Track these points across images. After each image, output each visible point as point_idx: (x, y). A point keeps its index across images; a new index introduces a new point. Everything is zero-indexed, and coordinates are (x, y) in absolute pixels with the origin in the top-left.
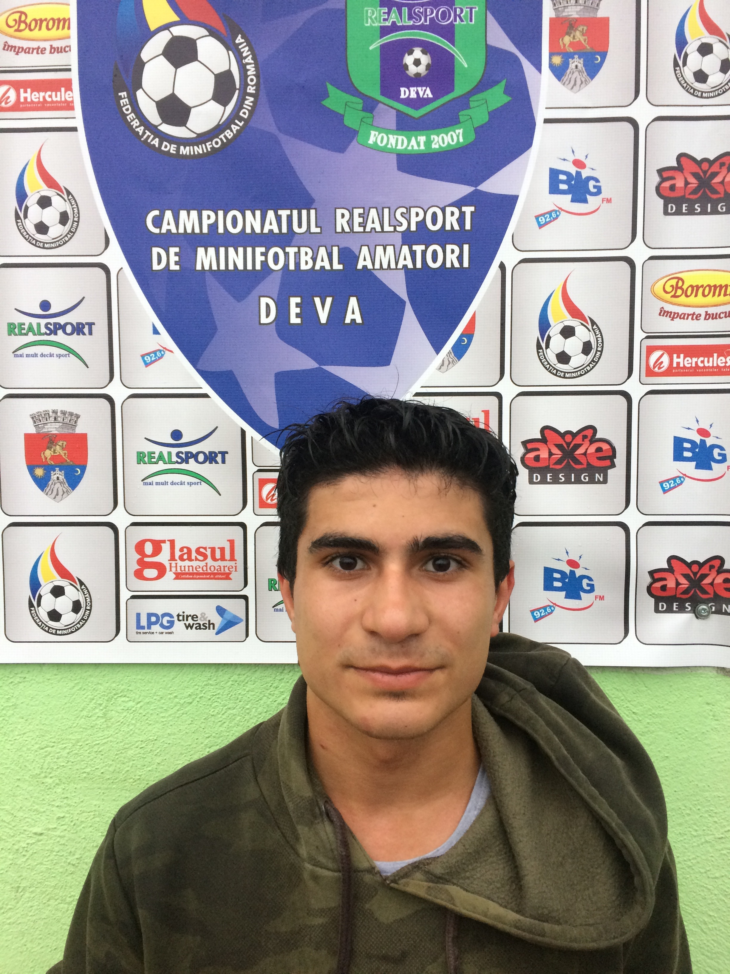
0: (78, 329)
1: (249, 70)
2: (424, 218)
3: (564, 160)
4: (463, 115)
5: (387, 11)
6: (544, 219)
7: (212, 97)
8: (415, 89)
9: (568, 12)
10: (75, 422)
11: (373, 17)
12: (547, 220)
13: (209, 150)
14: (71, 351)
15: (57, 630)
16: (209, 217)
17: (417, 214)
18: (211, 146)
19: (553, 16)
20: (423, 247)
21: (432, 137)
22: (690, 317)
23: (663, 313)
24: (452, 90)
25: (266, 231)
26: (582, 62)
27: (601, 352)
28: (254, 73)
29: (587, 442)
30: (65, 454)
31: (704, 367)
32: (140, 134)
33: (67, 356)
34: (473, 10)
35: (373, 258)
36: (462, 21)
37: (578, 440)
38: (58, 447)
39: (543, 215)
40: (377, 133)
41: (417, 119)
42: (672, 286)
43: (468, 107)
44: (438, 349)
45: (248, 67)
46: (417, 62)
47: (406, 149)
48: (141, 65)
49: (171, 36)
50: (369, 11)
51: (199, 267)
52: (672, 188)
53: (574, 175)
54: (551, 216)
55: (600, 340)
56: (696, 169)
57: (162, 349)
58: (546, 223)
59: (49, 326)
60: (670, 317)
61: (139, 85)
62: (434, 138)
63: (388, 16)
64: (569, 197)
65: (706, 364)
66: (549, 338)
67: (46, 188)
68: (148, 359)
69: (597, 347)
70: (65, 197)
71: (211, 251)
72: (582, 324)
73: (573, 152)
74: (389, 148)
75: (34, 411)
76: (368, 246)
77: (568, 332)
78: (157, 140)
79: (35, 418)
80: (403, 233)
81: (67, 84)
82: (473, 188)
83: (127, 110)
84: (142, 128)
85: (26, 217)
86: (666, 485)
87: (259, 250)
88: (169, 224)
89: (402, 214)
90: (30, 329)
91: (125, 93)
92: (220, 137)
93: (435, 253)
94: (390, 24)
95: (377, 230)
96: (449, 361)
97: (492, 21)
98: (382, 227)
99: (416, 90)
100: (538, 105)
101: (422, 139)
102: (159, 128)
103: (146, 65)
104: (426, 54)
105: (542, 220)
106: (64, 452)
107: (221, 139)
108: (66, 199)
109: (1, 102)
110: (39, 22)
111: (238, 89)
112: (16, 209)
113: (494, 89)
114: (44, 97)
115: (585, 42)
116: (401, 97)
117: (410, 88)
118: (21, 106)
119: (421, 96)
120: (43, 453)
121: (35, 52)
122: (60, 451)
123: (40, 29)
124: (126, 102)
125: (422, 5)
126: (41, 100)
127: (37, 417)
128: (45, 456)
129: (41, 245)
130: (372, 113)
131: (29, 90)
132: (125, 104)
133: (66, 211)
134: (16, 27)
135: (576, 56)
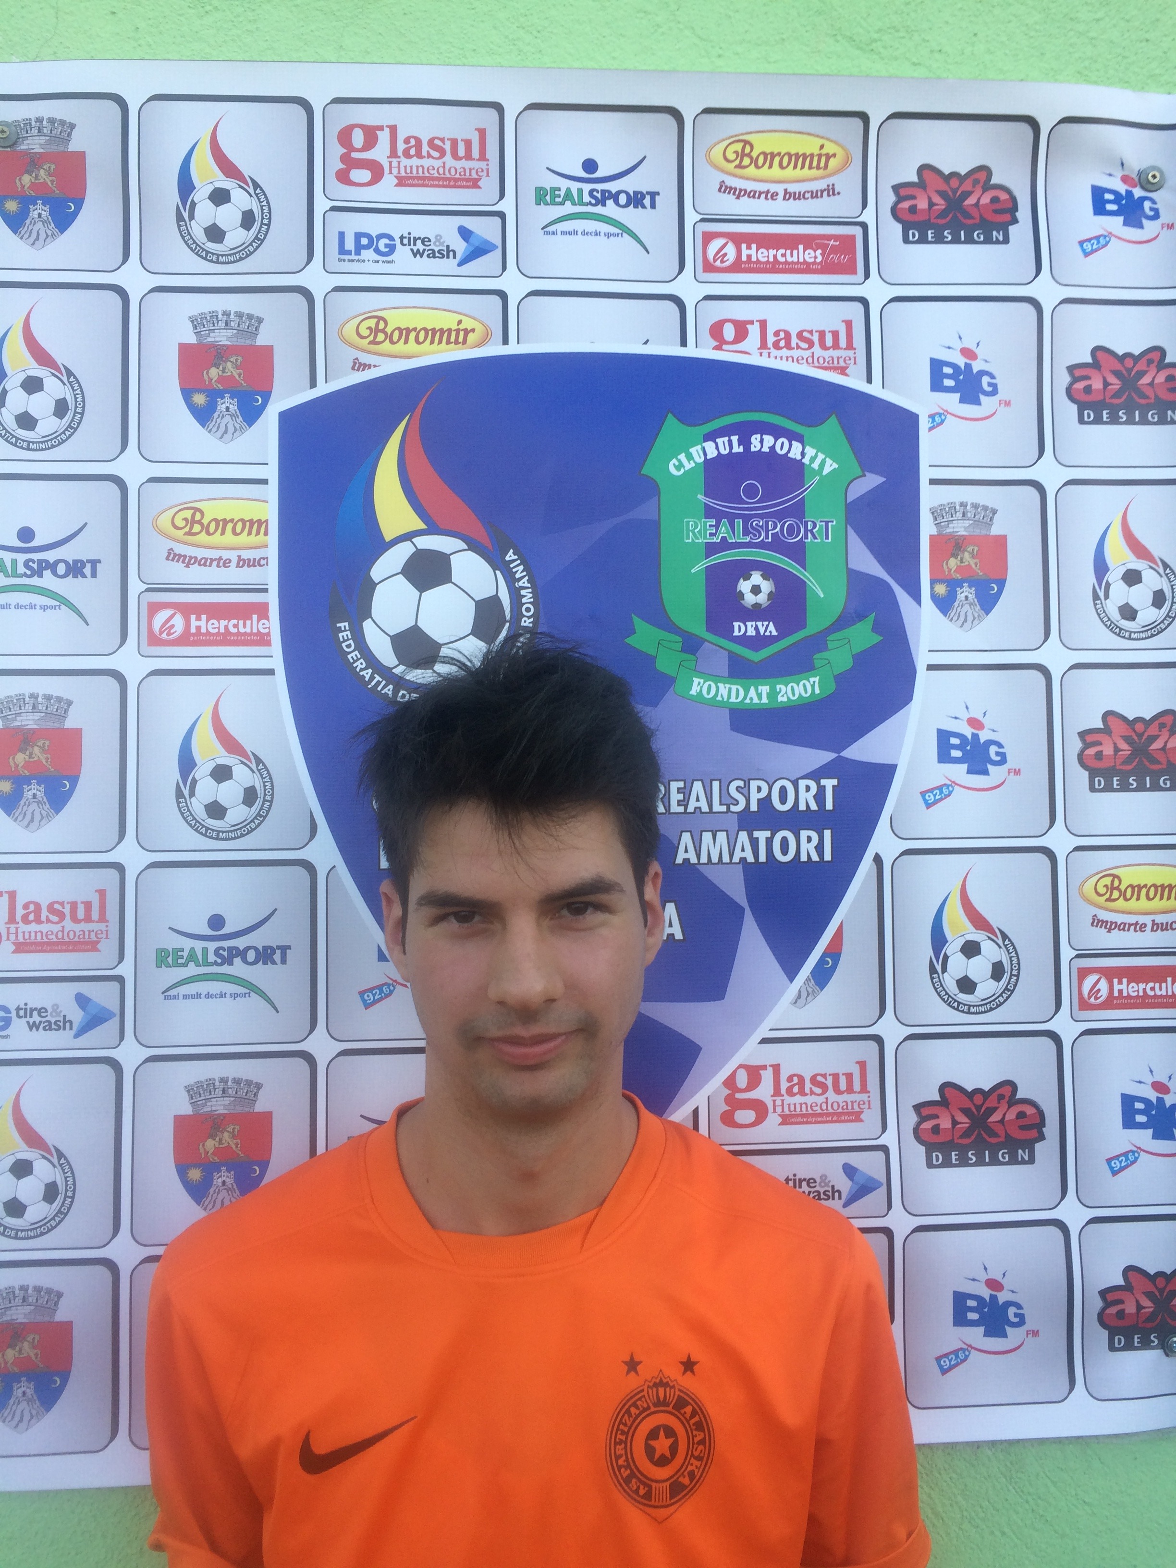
0: (265, 955)
1: (525, 596)
2: (769, 795)
3: (956, 718)
4: (819, 659)
5: (714, 523)
6: (932, 797)
7: (472, 629)
8: (754, 623)
9: (954, 528)
10: (255, 1095)
11: (696, 531)
12: (937, 797)
14: (252, 988)
17: (759, 789)
19: (934, 531)
21: (778, 687)
22: (1132, 928)
23: (1097, 922)
24: (804, 626)
26: (973, 593)
27: (1018, 975)
28: (532, 600)
29: (1003, 1107)
30: (237, 1145)
31: (1156, 996)
32: (367, 679)
33: (247, 995)
34: (830, 524)
35: (698, 849)
36: (815, 538)
37: (992, 1102)
38: (226, 1134)
39: (931, 790)
40: (702, 681)
41: (756, 663)
42: (1106, 886)
43: (826, 649)
44: (791, 977)
45: (523, 592)
46: (756, 590)
47: (742, 702)
48: (371, 586)
49: (415, 550)
50: (691, 523)
52: (1099, 756)
53: (970, 738)
54: (941, 792)
55: (1015, 959)
56: (1129, 732)
57: (390, 982)
58: (936, 802)
59: (221, 952)
60: (1105, 928)
61: (367, 612)
62: (780, 689)
63: (716, 531)
64: (965, 767)
65: (1158, 992)
66: (946, 958)
67: (224, 753)
68: (369, 997)
69: (1011, 969)
70: (254, 766)
72: (990, 938)
73: (967, 708)
74: (719, 701)
75: (192, 1080)
76: (690, 832)
77: (971, 949)
78: (391, 687)
79: (192, 1091)
80: (739, 814)
81: (262, 610)
82: (837, 755)
83: (349, 646)
84: (370, 671)
85: (192, 794)
86: (1115, 1163)
89: (739, 789)
90: (192, 956)
91: (346, 624)
93: (784, 842)
94: (719, 541)
95: (703, 811)
96: (808, 991)
97: (855, 541)
98: (710, 806)
99: (754, 626)
100: (918, 646)
101: (765, 689)
102: (394, 671)
103: (378, 587)
104: (769, 580)
105: (930, 798)
106: (235, 1141)
108: (255, 769)
109: (161, 633)
110: (222, 524)
111: (508, 621)
112: (178, 782)
113: (859, 625)
114: (226, 627)
115: (976, 566)
116: (734, 634)
117: (747, 623)
118: (192, 638)
119: (762, 634)
120: (201, 1144)
121: (215, 563)
122: (229, 1140)
123: (223, 533)
124: (347, 635)
125: (761, 516)
126: (222, 630)
127: (195, 1089)
128: (205, 1149)
129: (214, 834)
130: (694, 655)
131: (204, 617)
132: (346, 638)
133: (254, 786)
134: (187, 529)
135: (966, 585)
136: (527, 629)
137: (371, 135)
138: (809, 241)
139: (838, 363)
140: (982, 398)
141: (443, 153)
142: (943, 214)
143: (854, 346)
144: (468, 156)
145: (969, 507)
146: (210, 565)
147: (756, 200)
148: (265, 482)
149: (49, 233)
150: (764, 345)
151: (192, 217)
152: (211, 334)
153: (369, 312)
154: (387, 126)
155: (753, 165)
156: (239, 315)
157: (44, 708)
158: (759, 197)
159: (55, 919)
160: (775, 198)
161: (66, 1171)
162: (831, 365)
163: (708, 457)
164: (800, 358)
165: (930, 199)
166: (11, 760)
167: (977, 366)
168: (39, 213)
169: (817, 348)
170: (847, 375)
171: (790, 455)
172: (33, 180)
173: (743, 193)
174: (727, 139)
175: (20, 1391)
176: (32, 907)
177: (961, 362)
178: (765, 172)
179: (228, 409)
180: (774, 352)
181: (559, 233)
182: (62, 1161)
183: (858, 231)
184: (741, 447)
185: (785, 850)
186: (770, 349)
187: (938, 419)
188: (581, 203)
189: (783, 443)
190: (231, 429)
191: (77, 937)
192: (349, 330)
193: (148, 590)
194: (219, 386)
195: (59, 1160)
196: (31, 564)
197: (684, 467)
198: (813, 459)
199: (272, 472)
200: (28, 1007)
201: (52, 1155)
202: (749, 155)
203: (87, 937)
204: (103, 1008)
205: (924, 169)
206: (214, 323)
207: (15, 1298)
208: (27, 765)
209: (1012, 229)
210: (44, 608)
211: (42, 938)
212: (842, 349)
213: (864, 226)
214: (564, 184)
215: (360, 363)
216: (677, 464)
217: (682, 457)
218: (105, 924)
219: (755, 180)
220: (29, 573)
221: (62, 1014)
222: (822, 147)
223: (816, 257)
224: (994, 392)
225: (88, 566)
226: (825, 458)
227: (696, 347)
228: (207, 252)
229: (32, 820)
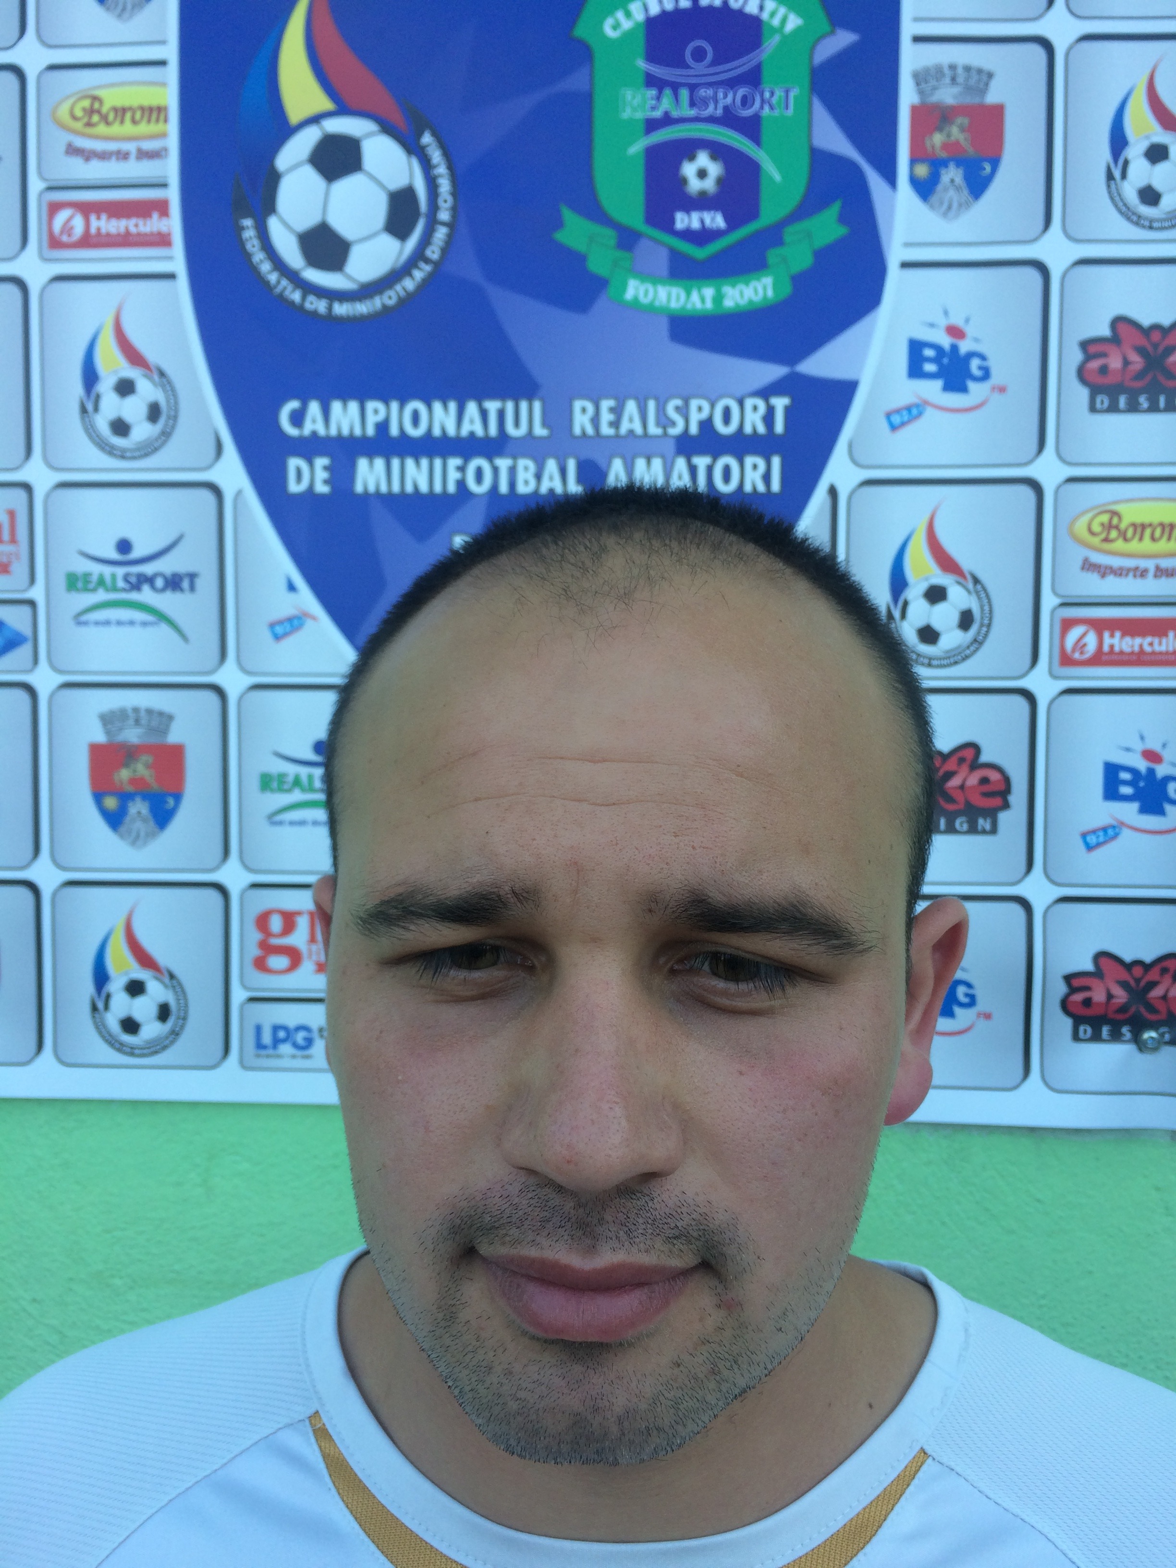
0: (174, 583)
1: (441, 185)
2: (711, 415)
3: (932, 325)
4: (773, 256)
5: (655, 95)
6: (899, 419)
7: (385, 226)
8: (698, 214)
9: (940, 96)
10: (167, 726)
11: (634, 104)
12: (905, 419)
13: (378, 308)
14: (162, 617)
15: (132, 1048)
16: (376, 412)
17: (700, 409)
18: (381, 302)
19: (917, 101)
20: (708, 460)
21: (724, 289)
22: (1131, 574)
23: (1088, 566)
24: (757, 217)
25: (465, 432)
26: (961, 174)
27: (989, 626)
28: (450, 189)
29: (964, 771)
30: (150, 776)
31: (1153, 653)
32: (273, 284)
33: (156, 623)
34: (792, 95)
36: (772, 109)
37: (951, 765)
38: (139, 764)
39: (898, 411)
40: (638, 283)
41: (701, 261)
42: (1102, 525)
43: (780, 243)
45: (440, 181)
46: (702, 174)
47: (683, 308)
48: (276, 177)
49: (323, 134)
50: (628, 94)
51: (359, 488)
52: (1104, 370)
53: (947, 348)
54: (910, 413)
55: (987, 608)
56: (1142, 341)
57: (301, 614)
58: (903, 424)
59: (129, 578)
60: (1099, 572)
61: (272, 207)
62: (727, 291)
63: (658, 102)
64: (940, 383)
65: (1157, 648)
66: (906, 604)
67: (127, 366)
68: (279, 630)
69: (982, 618)
70: (157, 380)
71: (379, 463)
72: (959, 583)
73: (946, 313)
74: (657, 307)
75: (105, 709)
76: (622, 457)
77: (936, 595)
78: (298, 292)
79: (106, 720)
80: (677, 438)
81: (162, 207)
82: (789, 370)
84: (276, 274)
85: (96, 410)
86: (1091, 839)
87: (454, 462)
88: (314, 421)
89: (677, 409)
90: (101, 582)
91: (251, 221)
92: (395, 289)
93: (727, 469)
94: (660, 115)
95: (637, 434)
97: (820, 112)
98: (645, 428)
99: (699, 217)
100: (890, 240)
101: (709, 292)
102: (301, 274)
103: (283, 178)
104: (716, 161)
105: (896, 420)
106: (149, 772)
107: (397, 293)
108: (158, 383)
109: (62, 235)
110: (121, 112)
111: (423, 215)
112: (82, 399)
113: (822, 214)
114: (126, 227)
115: (966, 142)
116: (677, 228)
117: (691, 214)
118: (92, 240)
119: (708, 226)
120: (116, 773)
121: (114, 158)
122: (143, 771)
123: (122, 122)
124: (251, 234)
125: (710, 85)
126: (123, 231)
127: (109, 717)
128: (119, 778)
129: (119, 453)
130: (631, 252)
131: (104, 217)
132: (250, 237)
133: (157, 402)
134: (85, 120)
135: (952, 166)
136: (444, 224)
145: (959, 70)
146: (110, 159)
148: (162, 63)
163: (650, 14)
171: (745, 9)
184: (689, 2)
185: (727, 476)
190: (129, 5)
193: (49, 188)
197: (621, 27)
198: (773, 14)
199: (171, 52)
204: (17, 632)
216: (613, 23)
217: (620, 15)
218: (15, 546)
226: (788, 12)
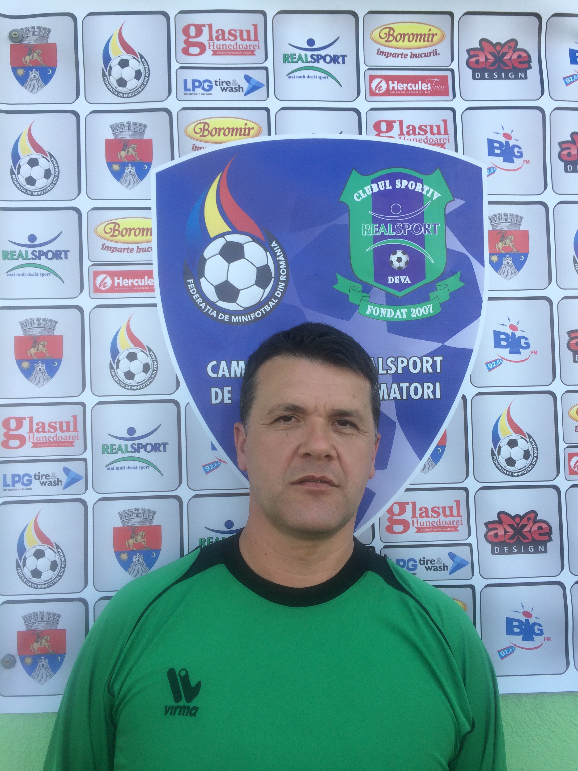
0: (156, 448)
1: (282, 265)
2: (408, 365)
3: (503, 325)
4: (432, 295)
5: (377, 226)
6: (491, 365)
7: (255, 282)
8: (398, 277)
9: (501, 226)
10: (153, 517)
11: (368, 230)
12: (494, 366)
13: (253, 319)
14: (150, 464)
17: (403, 362)
18: (254, 316)
19: (491, 229)
20: (407, 385)
21: (411, 309)
23: (577, 429)
24: (424, 278)
26: (512, 260)
27: (537, 457)
28: (285, 267)
29: (531, 523)
30: (144, 542)
32: (203, 308)
33: (147, 467)
34: (437, 225)
36: (429, 233)
37: (525, 521)
38: (139, 536)
39: (491, 362)
40: (372, 307)
41: (400, 298)
43: (435, 290)
44: (421, 456)
45: (281, 263)
46: (399, 260)
47: (393, 317)
48: (204, 261)
49: (225, 242)
50: (365, 226)
52: (577, 344)
53: (510, 335)
54: (496, 363)
55: (535, 449)
57: (218, 461)
58: (493, 368)
59: (134, 446)
61: (202, 275)
62: (412, 310)
63: (379, 230)
64: (508, 350)
66: (500, 448)
67: (133, 346)
68: (208, 468)
69: (534, 454)
70: (148, 353)
72: (522, 438)
73: (509, 320)
74: (381, 317)
75: (121, 510)
77: (513, 443)
78: (215, 312)
79: (122, 515)
80: (392, 374)
81: (150, 274)
82: (442, 344)
83: (193, 291)
84: (204, 304)
85: (118, 367)
88: (223, 371)
89: (392, 362)
90: (120, 448)
91: (192, 280)
92: (261, 310)
93: (416, 389)
94: (380, 235)
96: (429, 465)
97: (450, 234)
99: (399, 278)
100: (483, 288)
101: (404, 311)
102: (216, 303)
103: (208, 261)
104: (406, 255)
105: (490, 366)
106: (143, 540)
107: (262, 312)
108: (148, 354)
109: (100, 286)
110: (129, 231)
111: (273, 278)
112: (110, 362)
113: (452, 278)
114: (132, 283)
115: (513, 246)
116: (389, 283)
117: (395, 277)
118: (115, 289)
119: (403, 282)
120: (127, 541)
121: (126, 251)
122: (140, 539)
123: (129, 235)
124: (193, 286)
125: (401, 222)
126: (130, 285)
127: (123, 514)
128: (129, 544)
129: (129, 387)
130: (368, 294)
131: (121, 278)
132: (192, 287)
133: (148, 363)
134: (111, 234)
135: (507, 256)
136: (283, 281)
137: (199, 29)
138: (424, 79)
139: (440, 142)
140: (515, 159)
141: (236, 37)
142: (493, 64)
143: (449, 132)
144: (249, 39)
145: (508, 216)
146: (124, 252)
147: (397, 58)
148: (149, 209)
149: (39, 85)
150: (401, 133)
151: (110, 74)
152: (121, 134)
153: (200, 120)
154: (207, 25)
155: (394, 40)
156: (135, 124)
157: (44, 325)
158: (398, 57)
159: (52, 430)
160: (406, 57)
161: (61, 555)
162: (437, 143)
163: (374, 192)
164: (420, 139)
165: (486, 57)
166: (28, 352)
167: (512, 143)
168: (34, 75)
169: (429, 134)
170: (445, 148)
171: (416, 190)
172: (31, 59)
173: (389, 55)
174: (381, 27)
175: (41, 663)
176: (41, 425)
177: (503, 140)
178: (400, 44)
179: (130, 172)
180: (407, 137)
181: (296, 77)
182: (59, 550)
183: (449, 74)
184: (391, 186)
185: (416, 392)
186: (405, 135)
187: (492, 170)
188: (307, 62)
189: (412, 184)
190: (132, 182)
191: (63, 439)
192: (190, 130)
193: (93, 265)
194: (126, 160)
195: (57, 549)
196: (35, 253)
197: (361, 197)
198: (428, 192)
199: (153, 204)
200: (40, 474)
201: (54, 547)
202: (392, 35)
203: (68, 439)
204: (77, 475)
205: (483, 41)
206: (122, 128)
207: (37, 617)
208: (36, 354)
209: (529, 72)
210: (42, 275)
211: (46, 440)
212: (442, 134)
213: (452, 71)
214: (298, 52)
215: (196, 147)
216: (358, 195)
218: (77, 433)
219: (395, 48)
220: (34, 257)
221: (57, 477)
222: (430, 30)
223: (427, 87)
224: (521, 156)
225: (63, 253)
226: (434, 191)
227: (367, 135)
228: (118, 92)
229: (39, 382)
